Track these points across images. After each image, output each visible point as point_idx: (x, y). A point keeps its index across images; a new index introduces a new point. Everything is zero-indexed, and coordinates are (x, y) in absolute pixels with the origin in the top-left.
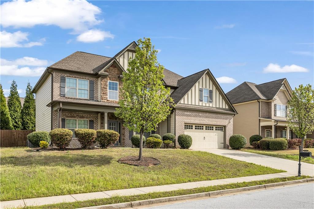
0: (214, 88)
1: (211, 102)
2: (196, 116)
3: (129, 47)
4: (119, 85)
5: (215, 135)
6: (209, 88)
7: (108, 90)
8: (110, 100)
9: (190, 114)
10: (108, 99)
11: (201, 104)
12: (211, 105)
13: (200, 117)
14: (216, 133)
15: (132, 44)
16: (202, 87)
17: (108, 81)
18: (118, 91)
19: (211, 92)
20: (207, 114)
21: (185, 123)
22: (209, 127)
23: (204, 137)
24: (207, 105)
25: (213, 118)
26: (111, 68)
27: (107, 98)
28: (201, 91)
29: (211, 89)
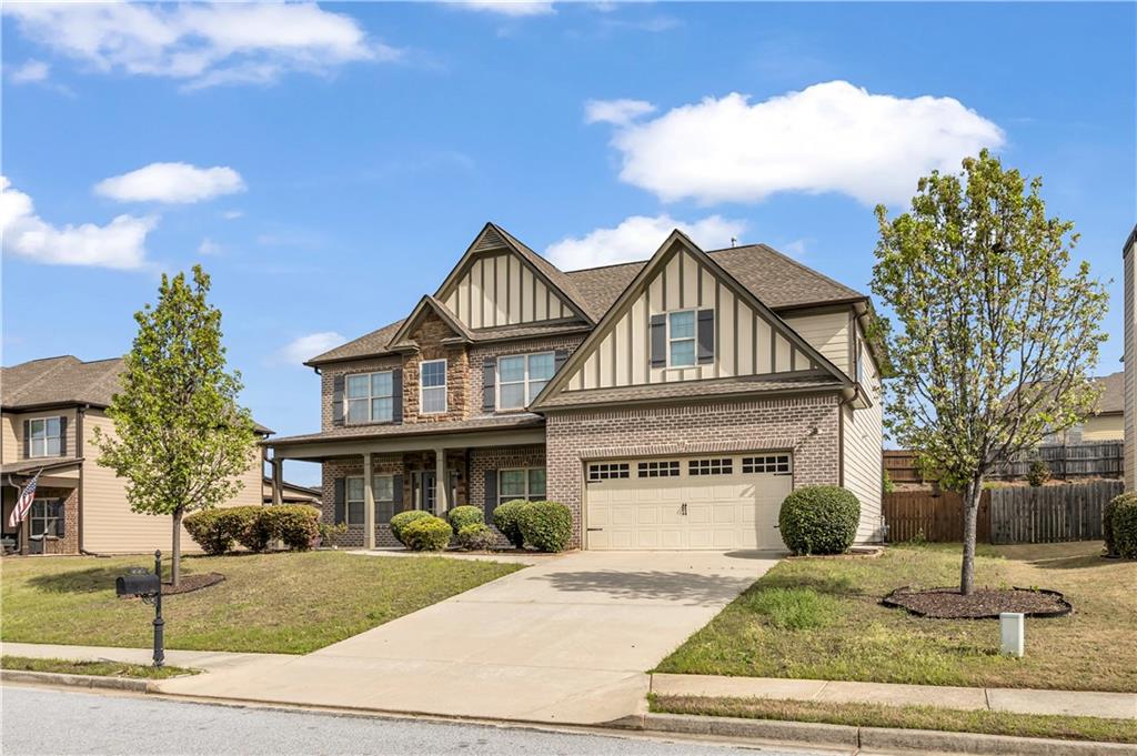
0: (727, 298)
1: (704, 359)
2: (631, 427)
3: (475, 247)
4: (449, 367)
5: (742, 495)
6: (700, 304)
7: (421, 387)
8: (426, 414)
9: (605, 422)
10: (421, 413)
11: (656, 376)
12: (708, 371)
13: (651, 427)
14: (746, 486)
15: (484, 234)
16: (664, 309)
17: (420, 364)
18: (445, 386)
19: (707, 320)
20: (686, 414)
21: (585, 462)
22: (711, 465)
23: (684, 506)
24: (690, 375)
25: (714, 423)
26: (426, 325)
27: (418, 411)
28: (657, 325)
29: (708, 303)
